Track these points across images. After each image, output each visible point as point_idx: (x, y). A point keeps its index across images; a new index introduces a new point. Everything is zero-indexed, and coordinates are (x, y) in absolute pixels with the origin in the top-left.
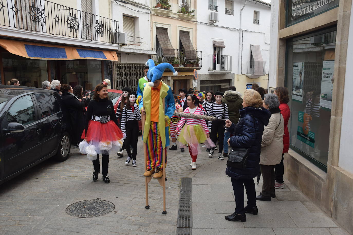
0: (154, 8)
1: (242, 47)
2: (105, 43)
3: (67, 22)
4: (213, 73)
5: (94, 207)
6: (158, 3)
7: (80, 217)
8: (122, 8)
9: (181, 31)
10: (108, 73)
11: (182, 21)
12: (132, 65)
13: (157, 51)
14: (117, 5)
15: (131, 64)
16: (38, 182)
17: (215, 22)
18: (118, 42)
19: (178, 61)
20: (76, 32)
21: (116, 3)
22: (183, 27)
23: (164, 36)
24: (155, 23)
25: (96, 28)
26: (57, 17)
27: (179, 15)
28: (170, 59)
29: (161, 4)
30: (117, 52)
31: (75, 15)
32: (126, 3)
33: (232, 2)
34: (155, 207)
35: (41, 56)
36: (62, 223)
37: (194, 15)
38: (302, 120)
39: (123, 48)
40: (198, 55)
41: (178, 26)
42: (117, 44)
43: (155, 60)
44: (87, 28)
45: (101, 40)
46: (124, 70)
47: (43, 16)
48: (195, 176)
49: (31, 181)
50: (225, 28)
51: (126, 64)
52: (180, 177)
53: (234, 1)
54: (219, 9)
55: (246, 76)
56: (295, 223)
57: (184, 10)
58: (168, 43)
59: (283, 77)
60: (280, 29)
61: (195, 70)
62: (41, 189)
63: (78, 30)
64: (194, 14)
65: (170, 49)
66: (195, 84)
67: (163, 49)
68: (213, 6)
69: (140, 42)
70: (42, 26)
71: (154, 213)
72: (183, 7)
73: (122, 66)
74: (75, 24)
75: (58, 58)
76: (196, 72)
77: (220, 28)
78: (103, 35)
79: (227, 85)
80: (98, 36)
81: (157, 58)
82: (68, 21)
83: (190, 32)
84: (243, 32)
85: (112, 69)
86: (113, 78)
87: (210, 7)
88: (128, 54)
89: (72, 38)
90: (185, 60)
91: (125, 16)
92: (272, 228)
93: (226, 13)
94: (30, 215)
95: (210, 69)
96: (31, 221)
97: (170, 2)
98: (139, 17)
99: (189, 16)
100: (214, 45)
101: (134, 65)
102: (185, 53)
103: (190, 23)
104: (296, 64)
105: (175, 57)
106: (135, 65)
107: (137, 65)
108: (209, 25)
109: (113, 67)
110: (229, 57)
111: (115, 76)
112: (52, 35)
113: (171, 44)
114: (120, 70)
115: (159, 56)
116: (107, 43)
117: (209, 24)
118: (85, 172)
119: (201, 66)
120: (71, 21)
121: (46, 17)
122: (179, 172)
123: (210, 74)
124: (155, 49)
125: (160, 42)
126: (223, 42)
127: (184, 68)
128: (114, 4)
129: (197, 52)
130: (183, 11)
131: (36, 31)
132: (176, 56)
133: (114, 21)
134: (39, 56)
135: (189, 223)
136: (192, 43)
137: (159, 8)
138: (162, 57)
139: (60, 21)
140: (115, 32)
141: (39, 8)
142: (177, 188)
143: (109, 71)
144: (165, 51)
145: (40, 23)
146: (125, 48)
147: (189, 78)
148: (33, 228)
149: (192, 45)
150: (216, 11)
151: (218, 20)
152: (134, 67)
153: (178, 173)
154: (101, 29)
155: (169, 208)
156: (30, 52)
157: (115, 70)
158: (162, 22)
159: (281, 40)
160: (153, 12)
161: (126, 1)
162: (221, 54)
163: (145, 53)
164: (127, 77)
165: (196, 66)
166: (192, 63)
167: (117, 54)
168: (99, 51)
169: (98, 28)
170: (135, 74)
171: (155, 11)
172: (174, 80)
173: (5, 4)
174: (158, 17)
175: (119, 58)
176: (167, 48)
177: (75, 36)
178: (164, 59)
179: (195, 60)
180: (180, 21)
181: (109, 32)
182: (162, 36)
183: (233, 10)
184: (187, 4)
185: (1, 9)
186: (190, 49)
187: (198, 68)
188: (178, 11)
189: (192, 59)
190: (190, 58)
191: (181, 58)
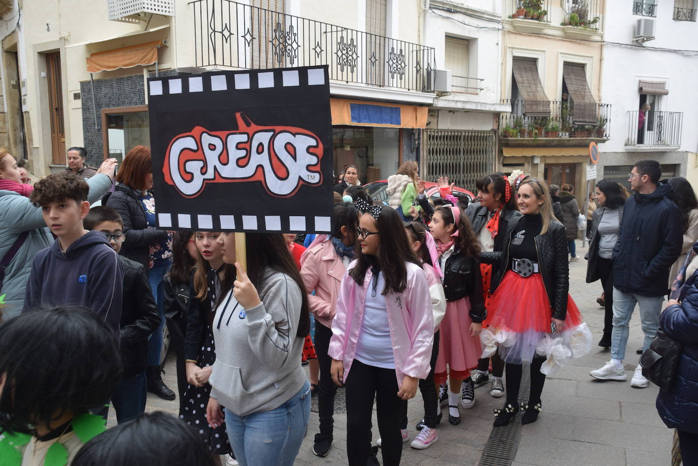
0: (510, 18)
2: (407, 90)
3: (336, 53)
4: (636, 149)
6: (519, 8)
8: (446, 22)
9: (567, 64)
10: (412, 149)
11: (571, 41)
12: (459, 134)
13: (512, 104)
14: (435, 16)
15: (457, 131)
17: (645, 39)
18: (432, 89)
20: (352, 72)
21: (433, 12)
22: (571, 55)
23: (530, 74)
24: (512, 48)
25: (391, 63)
26: (318, 45)
27: (563, 30)
28: (540, 121)
29: (525, 10)
30: (431, 108)
31: (352, 40)
32: (454, 12)
37: (596, 29)
39: (442, 100)
40: (602, 112)
41: (561, 53)
42: (431, 92)
43: (509, 125)
44: (373, 64)
45: (399, 86)
46: (443, 143)
47: (295, 45)
50: (670, 51)
51: (448, 131)
54: (658, 11)
57: (576, 19)
58: (536, 87)
61: (592, 144)
63: (355, 69)
64: (597, 25)
65: (540, 101)
66: (590, 174)
67: (525, 101)
68: (644, 6)
69: (478, 87)
70: (292, 63)
72: (573, 12)
73: (440, 134)
74: (350, 58)
76: (595, 148)
78: (403, 76)
80: (393, 78)
81: (512, 118)
82: (337, 51)
83: (586, 64)
85: (420, 140)
86: (421, 157)
87: (637, 9)
88: (452, 111)
89: (345, 83)
90: (573, 123)
91: (450, 38)
93: (677, 17)
95: (630, 143)
97: (546, 4)
98: (477, 39)
99: (585, 30)
100: (641, 89)
101: (464, 134)
102: (572, 108)
103: (588, 45)
105: (551, 117)
106: (467, 134)
107: (470, 134)
108: (631, 48)
109: (421, 136)
110: (676, 116)
111: (425, 154)
113: (543, 90)
114: (436, 143)
115: (515, 116)
116: (411, 91)
117: (630, 45)
119: (608, 136)
120: (344, 52)
123: (628, 152)
124: (509, 101)
125: (520, 86)
126: (664, 84)
127: (568, 140)
128: (428, 15)
129: (599, 106)
130: (572, 21)
132: (552, 115)
133: (426, 48)
136: (590, 87)
137: (520, 19)
138: (523, 117)
139: (323, 53)
140: (427, 69)
141: (288, 32)
143: (412, 146)
144: (529, 105)
146: (445, 100)
147: (580, 161)
149: (590, 92)
150: (651, 16)
151: (653, 35)
152: (464, 136)
154: (401, 65)
157: (425, 143)
158: (526, 47)
160: (508, 27)
161: (453, 9)
162: (656, 110)
163: (488, 109)
164: (449, 157)
165: (596, 135)
166: (587, 130)
167: (430, 111)
168: (394, 107)
169: (393, 63)
170: (466, 152)
171: (512, 24)
172: (546, 165)
173: (233, 31)
174: (518, 37)
175: (434, 120)
176: (534, 99)
177: (350, 79)
178: (526, 122)
179: (596, 123)
180: (567, 43)
181: (415, 69)
182: (524, 74)
183: (695, 8)
184: (582, 7)
185: (226, 39)
186: (584, 100)
187: (601, 139)
188: (562, 21)
189: (587, 120)
190: (584, 120)
191: (563, 118)
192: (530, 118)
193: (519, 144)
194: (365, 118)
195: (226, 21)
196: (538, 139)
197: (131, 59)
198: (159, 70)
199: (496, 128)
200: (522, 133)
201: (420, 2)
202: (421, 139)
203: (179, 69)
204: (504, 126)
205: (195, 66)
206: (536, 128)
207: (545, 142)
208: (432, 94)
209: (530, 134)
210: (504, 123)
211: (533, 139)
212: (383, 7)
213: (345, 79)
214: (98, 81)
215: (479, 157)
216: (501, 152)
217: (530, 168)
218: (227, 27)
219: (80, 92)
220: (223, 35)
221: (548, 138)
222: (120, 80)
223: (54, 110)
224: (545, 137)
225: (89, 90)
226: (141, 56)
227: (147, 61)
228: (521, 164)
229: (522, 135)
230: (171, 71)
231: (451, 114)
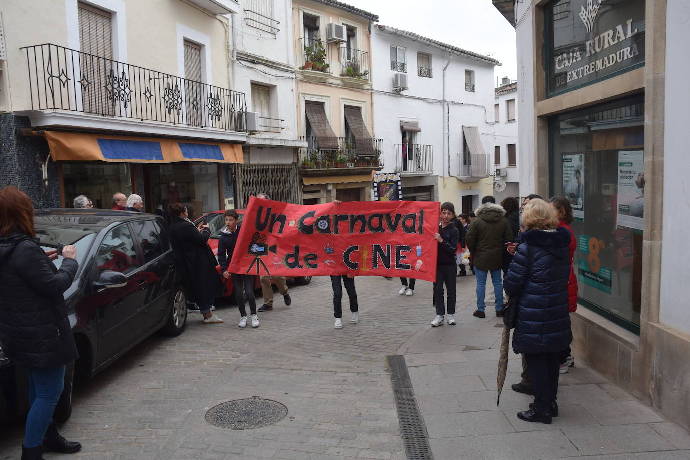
0: (301, 69)
1: (449, 129)
2: (224, 130)
3: (164, 98)
4: (403, 175)
5: (251, 411)
6: (308, 61)
7: (233, 429)
8: (250, 71)
9: (346, 107)
10: (229, 182)
11: (348, 89)
12: (267, 167)
13: (308, 140)
14: (241, 66)
15: (266, 165)
16: (145, 371)
17: (402, 89)
18: (245, 129)
19: (345, 156)
20: (178, 114)
21: (240, 63)
22: (350, 100)
23: (320, 115)
24: (304, 94)
25: (210, 106)
26: (148, 90)
27: (342, 80)
28: (330, 155)
29: (312, 63)
30: (244, 145)
31: (177, 86)
32: (256, 63)
33: (428, 55)
34: (355, 407)
35: (124, 156)
36: (206, 439)
37: (367, 80)
38: (585, 250)
39: (252, 138)
40: (376, 146)
41: (342, 98)
42: (243, 131)
43: (306, 158)
44: (195, 107)
45: (218, 127)
46: (254, 175)
47: (127, 91)
48: (408, 351)
49: (133, 370)
50: (419, 99)
51: (258, 165)
52: (382, 356)
53: (431, 55)
54: (408, 68)
55: (457, 178)
56: (596, 419)
57: (351, 72)
58: (326, 127)
59: (546, 180)
60: (538, 101)
61: (373, 171)
62: (154, 384)
63: (181, 111)
64: (367, 77)
65: (332, 138)
67: (318, 138)
68: (398, 64)
69: (280, 127)
70: (126, 107)
71: (356, 416)
72: (348, 66)
73: (251, 168)
74: (176, 102)
75: (150, 159)
76: (375, 174)
77: (413, 100)
78: (221, 118)
79: (427, 195)
80: (212, 119)
81: (309, 153)
82: (165, 96)
83: (361, 107)
84: (448, 104)
85: (235, 174)
86: (238, 190)
87: (394, 65)
88: (260, 148)
89: (172, 125)
90: (356, 155)
91: (255, 85)
92: (561, 431)
93: (420, 75)
94: (149, 427)
95: (398, 170)
96: (154, 437)
97: (328, 59)
98: (276, 86)
99: (359, 80)
100: (402, 128)
101: (271, 167)
102: (354, 142)
103: (362, 93)
104: (568, 156)
105: (339, 151)
106: (273, 167)
107: (276, 167)
108: (392, 96)
109: (236, 170)
110: (428, 148)
111: (241, 185)
112: (141, 122)
113: (331, 128)
114: (249, 176)
115: (311, 150)
116: (227, 131)
117: (392, 93)
118: (219, 352)
119: (382, 165)
120: (171, 97)
121: (130, 91)
122: (378, 346)
124: (305, 137)
125: (313, 125)
126: (417, 123)
127: (354, 169)
128: (235, 65)
129: (374, 141)
130: (348, 73)
131: (114, 115)
132: (340, 149)
133: (237, 93)
134: (123, 157)
135: (421, 430)
136: (366, 126)
137: (309, 70)
138: (317, 151)
139: (153, 98)
140: (240, 112)
141: (120, 78)
142: (385, 374)
143: (230, 179)
144: (321, 141)
145: (122, 103)
146: (255, 138)
147: (363, 186)
148: (161, 448)
149: (366, 130)
150: (404, 72)
151: (407, 86)
152: (271, 169)
153: (377, 348)
154: (218, 108)
155: (380, 407)
156: (107, 150)
157: (240, 176)
158: (316, 93)
159: (541, 118)
160: (300, 77)
161: (255, 60)
162: (413, 143)
163: (290, 145)
164: (260, 188)
165: (374, 165)
166: (366, 160)
167: (243, 148)
168: (214, 145)
169: (212, 106)
170: (274, 182)
171: (303, 74)
172: (337, 190)
173: (70, 76)
174: (308, 84)
175: (247, 156)
176: (325, 136)
177: (177, 122)
178: (320, 155)
179: (373, 154)
180: (345, 90)
181: (229, 111)
182: (315, 116)
183: (430, 68)
184: (355, 62)
185: (64, 84)
186: (363, 136)
187: (378, 167)
188: (341, 73)
189: (366, 153)
190: (364, 152)
191: (348, 151)
192: (323, 152)
193: (315, 174)
194: (195, 155)
195: (62, 66)
196: (331, 169)
199: (296, 161)
200: (317, 164)
201: (229, 54)
202: (237, 173)
203: (15, 112)
204: (303, 159)
205: (31, 110)
206: (329, 160)
207: (336, 171)
208: (245, 133)
209: (324, 166)
210: (302, 157)
211: (326, 169)
212: (198, 57)
213: (172, 121)
215: (284, 187)
216: (301, 181)
217: (325, 193)
218: (63, 73)
220: (60, 80)
221: (338, 168)
224: (336, 167)
228: (318, 191)
229: (318, 166)
230: (6, 114)
231: (259, 150)
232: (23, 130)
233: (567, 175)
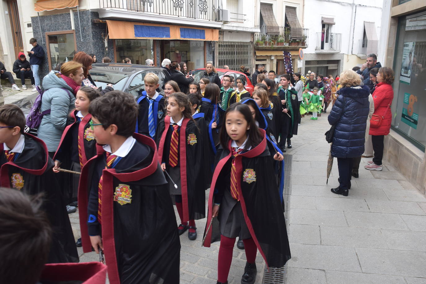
1: (354, 23)
2: (208, 21)
3: (173, 1)
4: (320, 52)
9: (287, 7)
10: (210, 52)
12: (234, 44)
13: (260, 28)
15: (234, 42)
18: (221, 20)
19: (283, 39)
20: (181, 11)
22: (289, 2)
23: (269, 12)
25: (200, 6)
28: (274, 37)
30: (220, 30)
35: (147, 35)
38: (407, 102)
39: (226, 26)
40: (304, 33)
41: (284, 1)
42: (220, 21)
43: (259, 39)
44: (191, 6)
45: (204, 18)
46: (226, 48)
48: (296, 153)
50: (336, 2)
51: (228, 42)
55: (357, 56)
56: (388, 197)
58: (272, 19)
59: (392, 58)
60: (393, 7)
61: (300, 49)
63: (182, 9)
65: (274, 27)
66: (300, 65)
67: (267, 26)
69: (243, 19)
70: (150, 6)
73: (224, 44)
74: (180, 3)
75: (162, 37)
76: (302, 51)
77: (331, 3)
78: (206, 13)
79: (335, 66)
80: (201, 14)
81: (261, 36)
83: (296, 7)
84: (356, 6)
86: (215, 57)
88: (230, 32)
89: (177, 17)
90: (291, 38)
92: (365, 200)
95: (318, 49)
100: (322, 21)
101: (236, 44)
102: (290, 30)
104: (407, 43)
105: (280, 35)
106: (238, 44)
107: (240, 44)
109: (215, 45)
110: (339, 36)
111: (217, 54)
112: (159, 15)
113: (276, 21)
114: (223, 49)
115: (262, 34)
116: (210, 21)
119: (307, 45)
123: (317, 54)
124: (259, 26)
125: (264, 18)
126: (333, 19)
127: (289, 47)
129: (303, 29)
131: (144, 11)
132: (281, 34)
136: (298, 20)
138: (266, 35)
139: (166, 1)
140: (218, 9)
143: (211, 50)
144: (269, 28)
145: (148, 4)
146: (227, 26)
147: (294, 58)
149: (299, 22)
154: (205, 7)
156: (138, 32)
157: (217, 49)
159: (393, 18)
162: (329, 32)
163: (249, 31)
164: (229, 56)
165: (302, 45)
166: (297, 42)
167: (219, 32)
168: (201, 30)
169: (201, 6)
170: (238, 53)
172: (277, 60)
175: (221, 36)
176: (271, 25)
177: (180, 15)
178: (267, 38)
179: (301, 38)
181: (212, 9)
182: (266, 12)
186: (296, 26)
187: (304, 47)
189: (297, 37)
190: (296, 37)
191: (286, 36)
192: (269, 35)
193: (264, 49)
194: (187, 36)
196: (274, 46)
197: (62, 4)
198: (79, 10)
199: (252, 40)
200: (265, 43)
202: (215, 47)
203: (91, 10)
204: (257, 40)
205: (99, 8)
206: (273, 41)
207: (277, 48)
208: (221, 22)
209: (269, 44)
210: (256, 38)
211: (271, 46)
213: (177, 14)
214: (42, 16)
215: (244, 56)
216: (255, 53)
217: (269, 62)
219: (31, 23)
221: (278, 46)
222: (55, 16)
223: (15, 34)
224: (277, 45)
225: (37, 22)
226: (68, 2)
227: (72, 6)
228: (265, 60)
229: (266, 44)
230: (87, 11)
231: (229, 33)
232: (95, 20)
233: (404, 55)
